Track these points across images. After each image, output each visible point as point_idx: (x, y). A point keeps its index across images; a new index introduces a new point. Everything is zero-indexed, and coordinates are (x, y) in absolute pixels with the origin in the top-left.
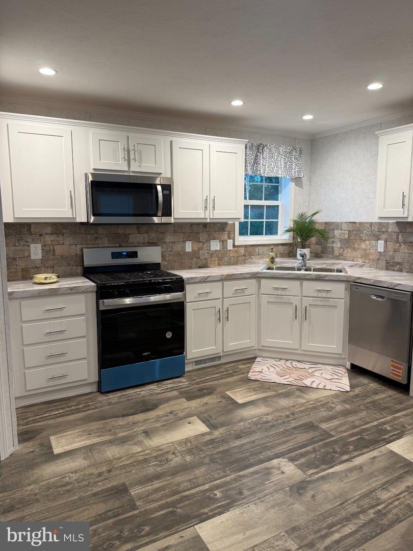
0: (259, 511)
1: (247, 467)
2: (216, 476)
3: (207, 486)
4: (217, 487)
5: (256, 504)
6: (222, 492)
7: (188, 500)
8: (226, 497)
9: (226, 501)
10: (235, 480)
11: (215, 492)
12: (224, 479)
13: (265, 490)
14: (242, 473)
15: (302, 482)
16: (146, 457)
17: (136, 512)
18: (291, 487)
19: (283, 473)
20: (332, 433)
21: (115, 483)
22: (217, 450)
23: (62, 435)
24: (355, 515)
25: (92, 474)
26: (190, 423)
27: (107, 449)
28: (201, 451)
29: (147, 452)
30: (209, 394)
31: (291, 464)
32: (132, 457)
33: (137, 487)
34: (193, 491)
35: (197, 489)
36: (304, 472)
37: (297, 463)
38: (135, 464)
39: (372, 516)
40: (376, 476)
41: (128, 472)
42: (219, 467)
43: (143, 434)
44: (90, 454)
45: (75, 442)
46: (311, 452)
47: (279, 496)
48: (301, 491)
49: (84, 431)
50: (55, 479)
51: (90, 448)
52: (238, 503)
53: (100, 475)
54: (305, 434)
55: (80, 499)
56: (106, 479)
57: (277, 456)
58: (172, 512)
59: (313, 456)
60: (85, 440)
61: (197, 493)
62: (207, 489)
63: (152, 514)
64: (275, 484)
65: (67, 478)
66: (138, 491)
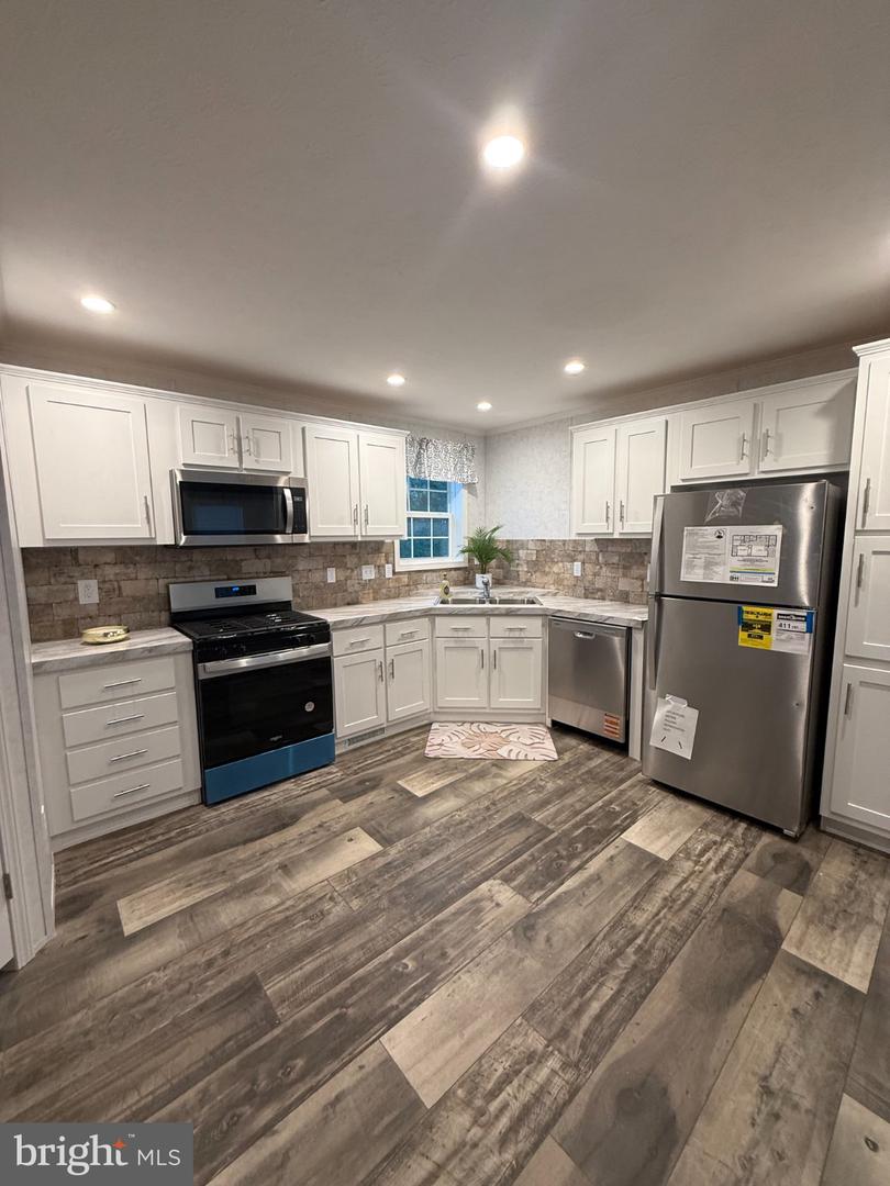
0: (476, 984)
1: (446, 905)
2: (403, 930)
3: (390, 953)
4: (407, 951)
5: (469, 972)
6: (415, 959)
7: (364, 985)
8: (423, 967)
9: (424, 974)
10: (433, 931)
11: (404, 961)
12: (415, 933)
13: (479, 941)
14: (440, 917)
15: (528, 916)
16: (288, 913)
17: (277, 1032)
18: (514, 929)
19: (498, 905)
20: (550, 826)
21: (236, 978)
22: (397, 882)
23: (140, 893)
24: (610, 962)
25: (195, 966)
26: (351, 840)
27: (219, 909)
28: (375, 886)
29: (289, 903)
30: (373, 788)
31: (506, 887)
32: (263, 918)
33: (277, 977)
34: (370, 967)
35: (376, 962)
36: (527, 898)
37: (516, 883)
38: (269, 931)
39: (633, 958)
40: (621, 888)
41: (258, 949)
42: (404, 911)
43: (280, 871)
44: (191, 924)
45: (164, 905)
46: (530, 863)
47: (500, 950)
48: (529, 935)
49: (179, 881)
50: (126, 989)
51: (190, 912)
52: (443, 975)
53: (210, 964)
54: (515, 834)
55: (174, 1024)
56: (220, 972)
57: (486, 877)
58: (338, 1017)
59: (533, 868)
60: (180, 898)
61: (377, 969)
62: (391, 959)
63: (308, 1028)
64: (492, 929)
65: (149, 984)
66: (279, 985)
